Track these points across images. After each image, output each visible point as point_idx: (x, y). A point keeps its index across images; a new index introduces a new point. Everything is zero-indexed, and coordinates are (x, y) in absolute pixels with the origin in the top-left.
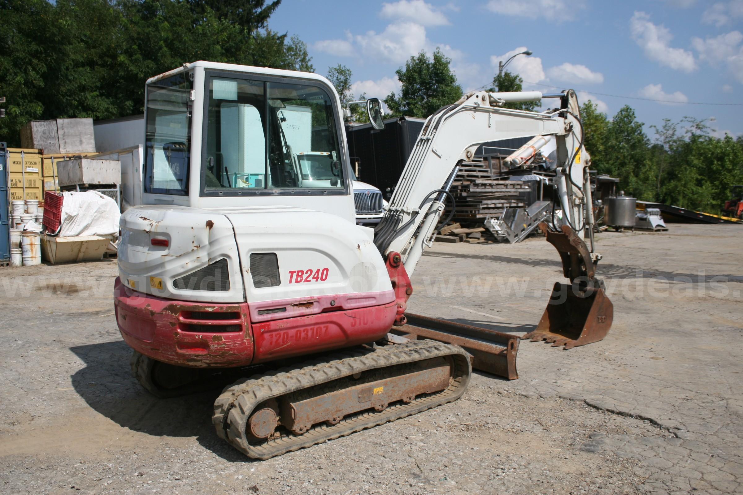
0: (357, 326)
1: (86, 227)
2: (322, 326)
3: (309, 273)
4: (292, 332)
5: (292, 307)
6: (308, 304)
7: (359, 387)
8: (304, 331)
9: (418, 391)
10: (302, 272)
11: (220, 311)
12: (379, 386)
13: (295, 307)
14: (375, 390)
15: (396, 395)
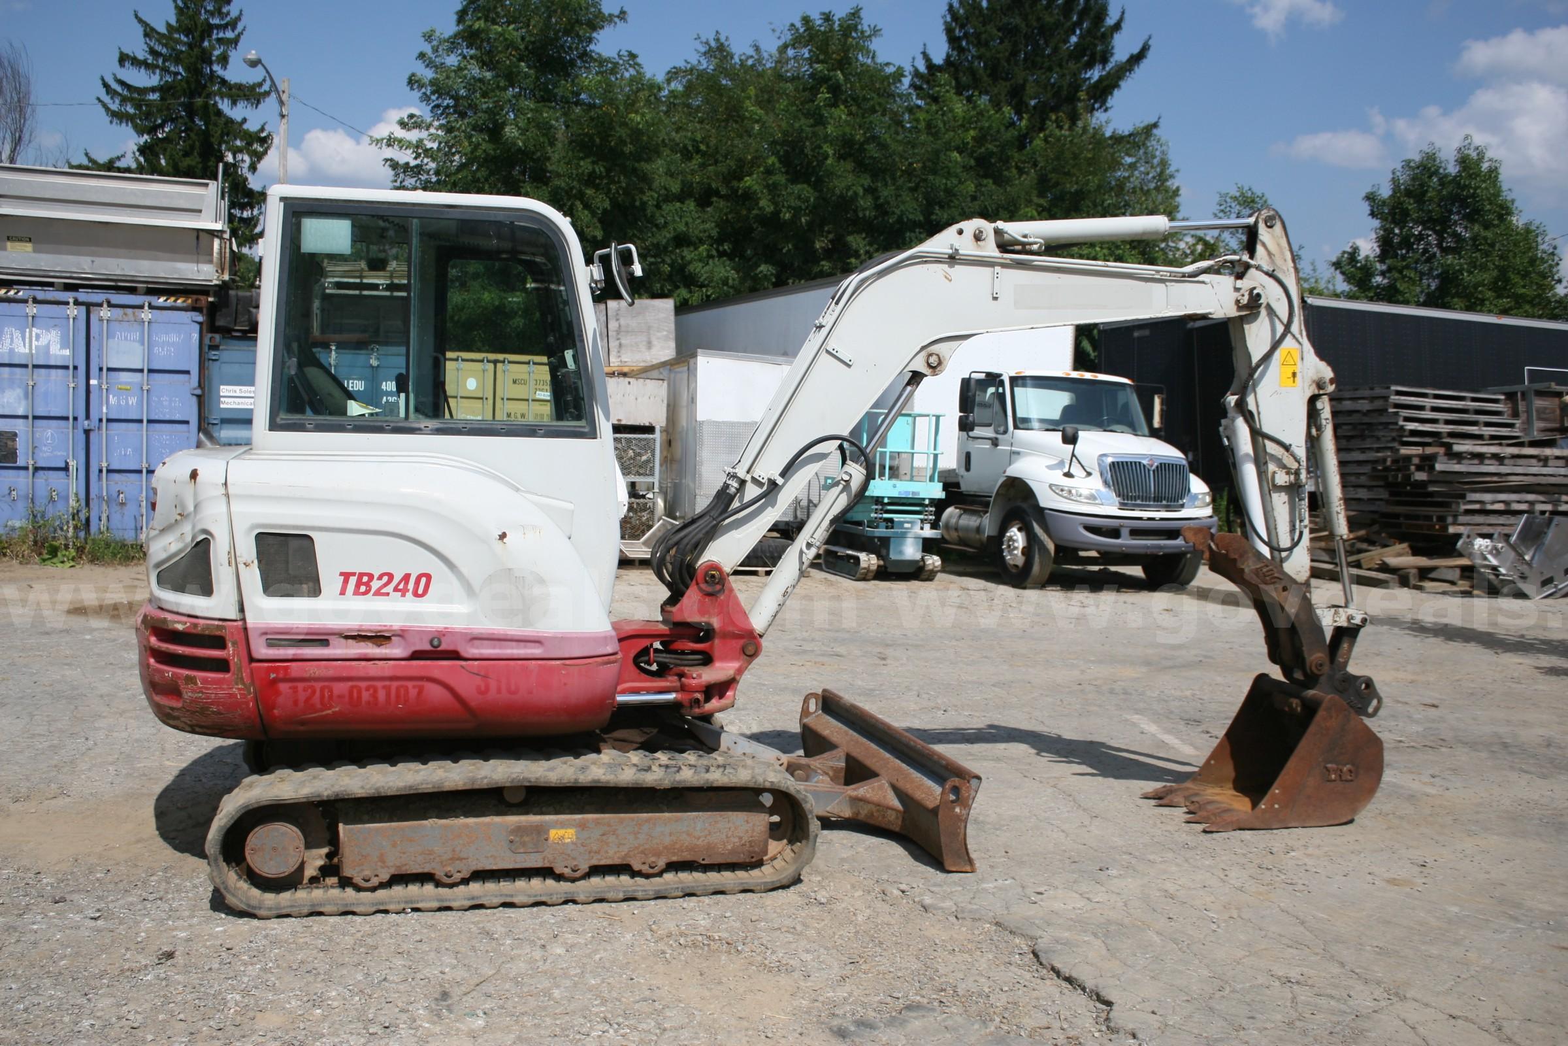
0: (492, 694)
2: (410, 684)
3: (385, 579)
4: (340, 688)
5: (343, 641)
6: (380, 638)
7: (513, 820)
8: (367, 689)
9: (674, 854)
10: (371, 577)
11: (193, 631)
12: (563, 825)
13: (350, 641)
14: (553, 834)
15: (611, 853)
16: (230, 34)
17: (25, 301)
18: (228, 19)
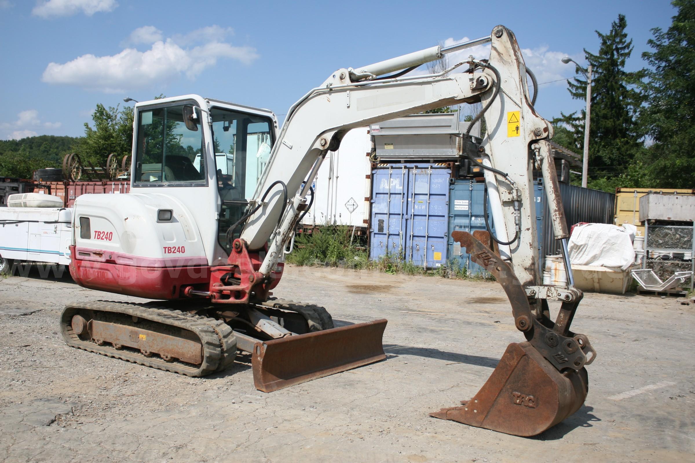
0: (121, 278)
1: (595, 258)
2: (105, 271)
3: (103, 233)
4: (92, 271)
5: (93, 254)
6: (100, 254)
7: (131, 328)
8: (97, 272)
9: (173, 354)
10: (100, 232)
12: (143, 333)
14: (141, 336)
15: (155, 347)
16: (627, 51)
17: (388, 168)
18: (626, 44)
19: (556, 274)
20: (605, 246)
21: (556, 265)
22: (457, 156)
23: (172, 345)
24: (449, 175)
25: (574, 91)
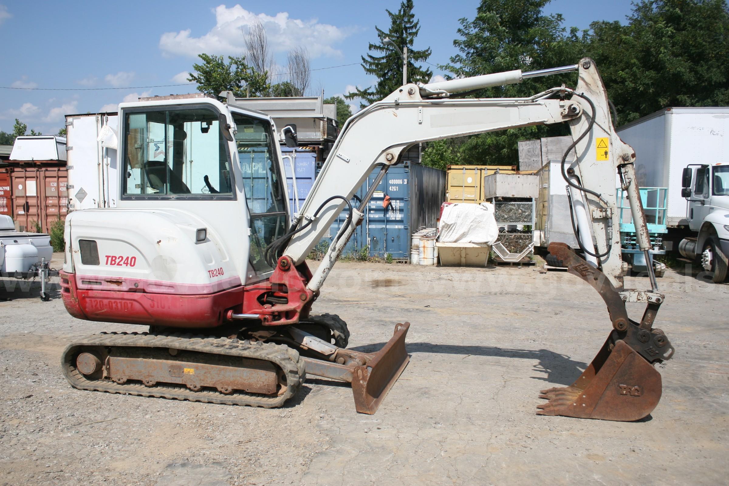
0: (156, 308)
1: (464, 235)
2: (128, 302)
3: (121, 258)
4: (106, 301)
5: (106, 283)
6: (118, 282)
7: (170, 362)
8: (114, 302)
9: (235, 386)
10: (116, 257)
12: (189, 367)
13: (108, 283)
14: (186, 370)
15: (209, 381)
16: (414, 30)
17: (250, 152)
18: (413, 24)
19: (424, 252)
20: (472, 224)
21: (424, 243)
22: (321, 140)
23: (233, 376)
24: (314, 159)
25: (368, 67)
